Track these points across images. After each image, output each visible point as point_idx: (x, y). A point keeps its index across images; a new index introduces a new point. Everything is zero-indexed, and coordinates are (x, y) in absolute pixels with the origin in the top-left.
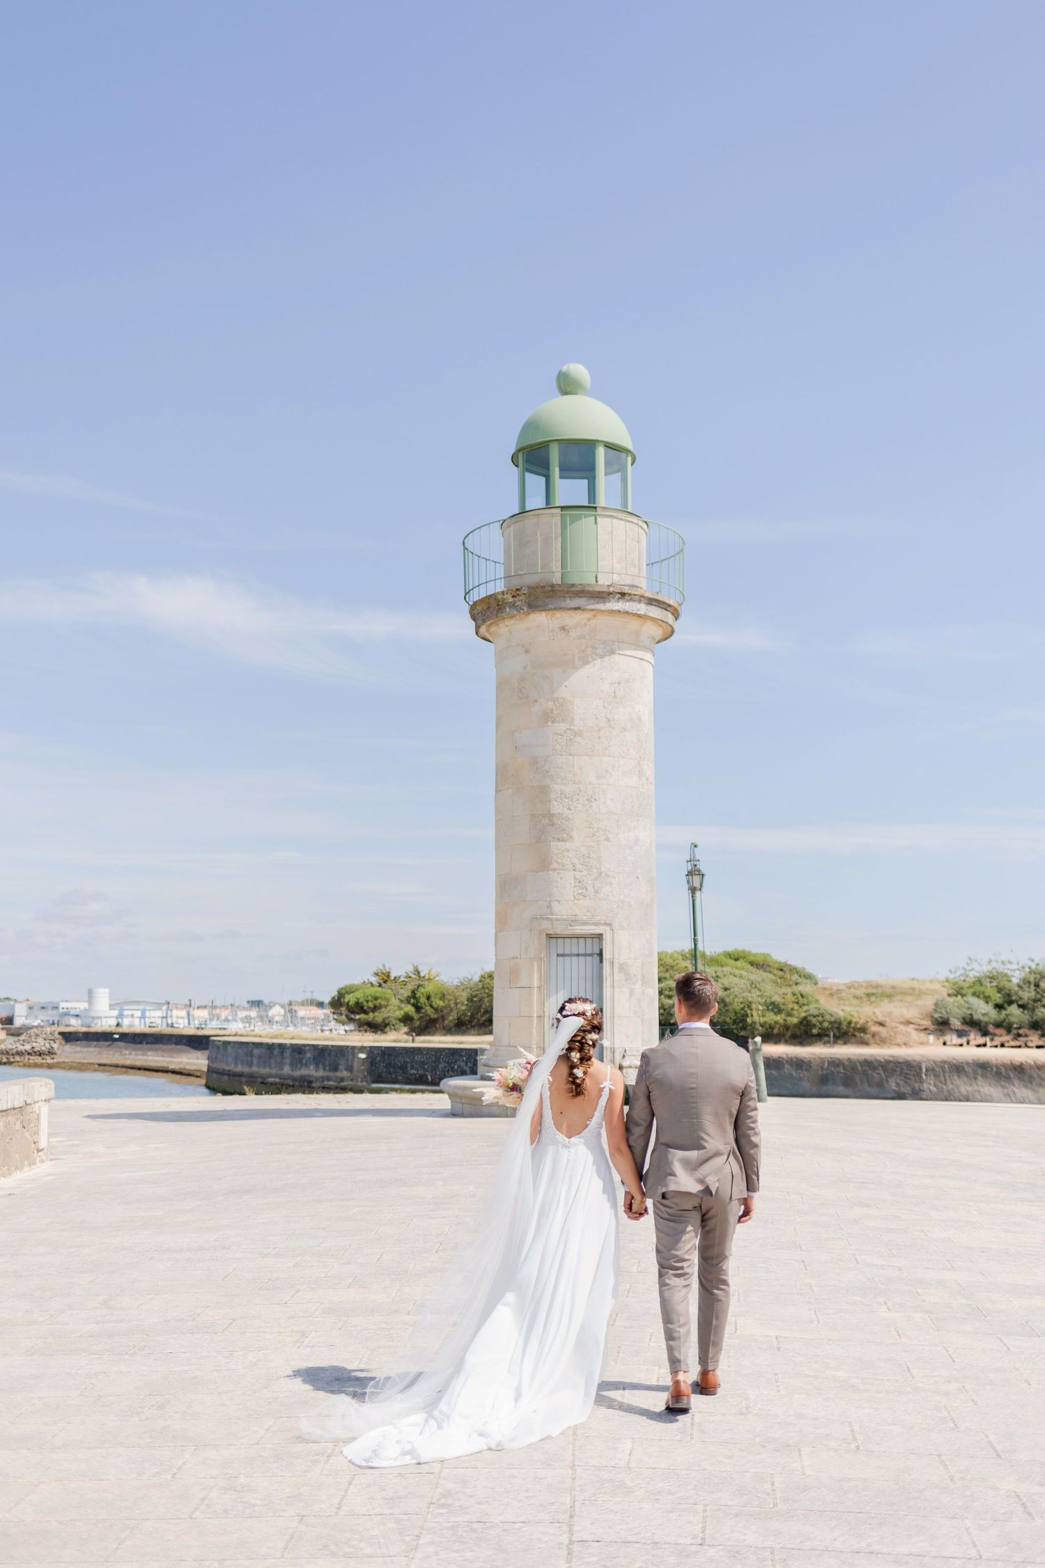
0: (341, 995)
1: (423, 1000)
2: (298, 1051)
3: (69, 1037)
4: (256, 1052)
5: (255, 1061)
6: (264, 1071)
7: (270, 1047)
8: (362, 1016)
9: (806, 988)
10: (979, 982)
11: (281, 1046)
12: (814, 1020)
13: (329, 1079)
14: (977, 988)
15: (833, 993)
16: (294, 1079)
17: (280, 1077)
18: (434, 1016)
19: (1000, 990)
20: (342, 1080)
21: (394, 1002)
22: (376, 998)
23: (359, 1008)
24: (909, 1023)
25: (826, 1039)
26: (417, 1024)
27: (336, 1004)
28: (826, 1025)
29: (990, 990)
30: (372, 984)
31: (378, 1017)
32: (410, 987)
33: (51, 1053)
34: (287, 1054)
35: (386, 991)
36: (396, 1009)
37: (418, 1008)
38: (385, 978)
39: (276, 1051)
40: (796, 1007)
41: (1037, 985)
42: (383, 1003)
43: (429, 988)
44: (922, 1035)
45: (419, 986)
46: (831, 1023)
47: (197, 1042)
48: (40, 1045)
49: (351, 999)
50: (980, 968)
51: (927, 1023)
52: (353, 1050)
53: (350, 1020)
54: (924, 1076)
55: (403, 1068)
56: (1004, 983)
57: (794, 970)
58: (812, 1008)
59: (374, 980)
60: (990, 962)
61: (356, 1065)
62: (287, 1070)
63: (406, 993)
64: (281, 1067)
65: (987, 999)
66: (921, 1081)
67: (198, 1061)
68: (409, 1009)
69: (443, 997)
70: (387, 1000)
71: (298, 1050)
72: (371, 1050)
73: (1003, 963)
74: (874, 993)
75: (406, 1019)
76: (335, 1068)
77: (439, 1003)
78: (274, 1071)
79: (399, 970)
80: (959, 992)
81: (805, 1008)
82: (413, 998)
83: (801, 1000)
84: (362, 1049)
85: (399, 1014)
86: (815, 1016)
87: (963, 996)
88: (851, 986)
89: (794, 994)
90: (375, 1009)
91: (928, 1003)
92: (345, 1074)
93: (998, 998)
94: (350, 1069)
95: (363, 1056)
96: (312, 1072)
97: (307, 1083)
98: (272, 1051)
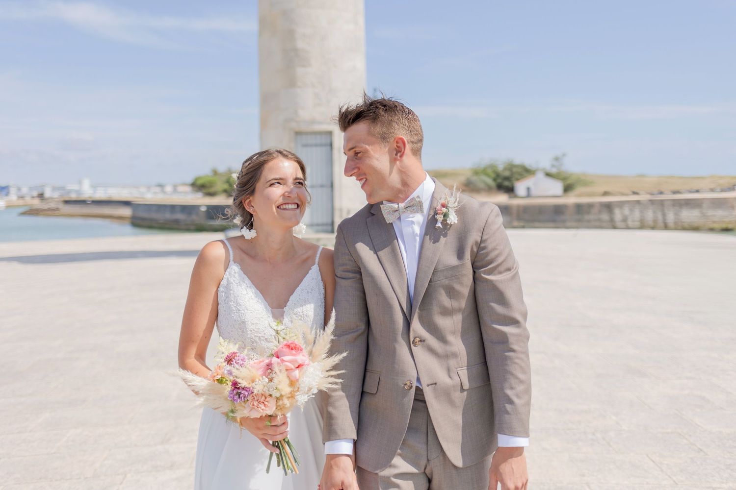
0: (195, 180)
2: (173, 208)
3: (67, 202)
4: (154, 208)
5: (153, 213)
6: (157, 216)
8: (205, 190)
11: (165, 206)
13: (187, 220)
17: (165, 219)
20: (193, 220)
21: (219, 183)
22: (211, 182)
23: (204, 186)
27: (193, 184)
29: (489, 171)
30: (209, 176)
31: (211, 190)
32: (226, 177)
33: (57, 209)
34: (168, 209)
35: (216, 179)
36: (220, 186)
37: (230, 185)
38: (215, 173)
39: (163, 208)
41: (511, 170)
42: (213, 184)
47: (127, 203)
48: (53, 205)
49: (199, 182)
50: (486, 163)
52: (199, 206)
53: (200, 192)
56: (496, 169)
59: (210, 173)
60: (490, 159)
61: (201, 213)
62: (168, 216)
63: (224, 179)
64: (165, 214)
65: (488, 176)
67: (127, 212)
68: (226, 186)
70: (216, 182)
72: (207, 207)
73: (495, 160)
75: (225, 191)
76: (190, 214)
78: (161, 216)
79: (222, 169)
80: (477, 174)
82: (227, 181)
84: (203, 206)
85: (222, 188)
87: (479, 175)
90: (211, 186)
91: (462, 179)
92: (194, 217)
93: (493, 176)
94: (198, 215)
95: (203, 209)
96: (180, 216)
97: (177, 221)
98: (160, 207)
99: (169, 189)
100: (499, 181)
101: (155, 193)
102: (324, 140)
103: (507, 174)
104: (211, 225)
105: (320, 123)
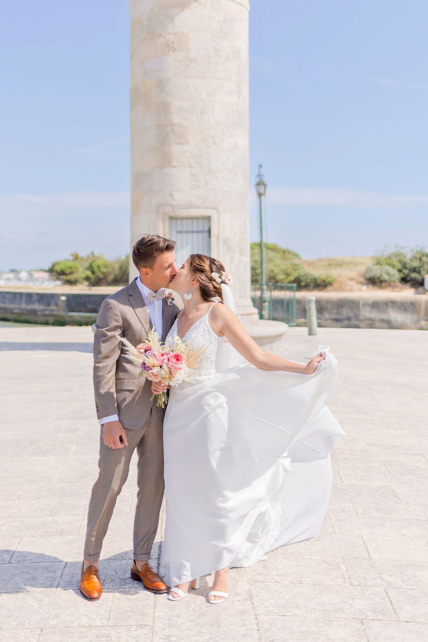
0: (53, 266)
1: (96, 269)
4: (8, 296)
5: (7, 301)
6: (11, 306)
7: (15, 294)
8: (64, 277)
9: (296, 261)
10: (390, 258)
11: (21, 294)
12: (302, 278)
13: (45, 310)
14: (389, 261)
15: (311, 264)
16: (27, 310)
17: (20, 309)
18: (101, 276)
19: (400, 262)
20: (52, 311)
21: (81, 269)
22: (71, 268)
23: (62, 273)
24: (352, 279)
25: (308, 288)
26: (92, 281)
27: (51, 271)
28: (309, 280)
29: (395, 261)
30: (69, 261)
31: (72, 277)
32: (89, 261)
34: (24, 297)
35: (77, 264)
36: (82, 273)
37: (93, 272)
38: (76, 258)
39: (18, 296)
40: (292, 271)
41: (420, 259)
42: (74, 270)
43: (99, 262)
44: (359, 286)
45: (93, 261)
46: (311, 279)
49: (58, 268)
50: (390, 250)
51: (362, 279)
52: (58, 296)
53: (58, 279)
54: (361, 307)
55: (85, 304)
56: (402, 258)
57: (289, 252)
58: (301, 272)
59: (71, 258)
60: (396, 246)
61: (60, 303)
62: (24, 306)
63: (87, 265)
64: (20, 304)
65: (393, 267)
66: (359, 310)
68: (89, 273)
69: (106, 267)
70: (77, 268)
71: (29, 296)
72: (68, 296)
73: (402, 248)
74: (333, 264)
75: (87, 279)
76: (49, 304)
77: (104, 270)
78: (17, 306)
79: (83, 253)
80: (379, 263)
81: (298, 271)
82: (91, 268)
83: (296, 267)
84: (63, 295)
85: (83, 276)
86: (303, 276)
87: (381, 265)
88: (320, 260)
89: (291, 264)
90: (71, 273)
91: (362, 269)
92: (53, 307)
93: (399, 266)
94: (57, 305)
95: (63, 298)
96: (37, 306)
97: (34, 312)
98: (15, 296)
99: (23, 275)
100: (406, 271)
101: (9, 279)
102: (202, 226)
103: (416, 264)
104: (72, 317)
105: (197, 208)
